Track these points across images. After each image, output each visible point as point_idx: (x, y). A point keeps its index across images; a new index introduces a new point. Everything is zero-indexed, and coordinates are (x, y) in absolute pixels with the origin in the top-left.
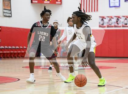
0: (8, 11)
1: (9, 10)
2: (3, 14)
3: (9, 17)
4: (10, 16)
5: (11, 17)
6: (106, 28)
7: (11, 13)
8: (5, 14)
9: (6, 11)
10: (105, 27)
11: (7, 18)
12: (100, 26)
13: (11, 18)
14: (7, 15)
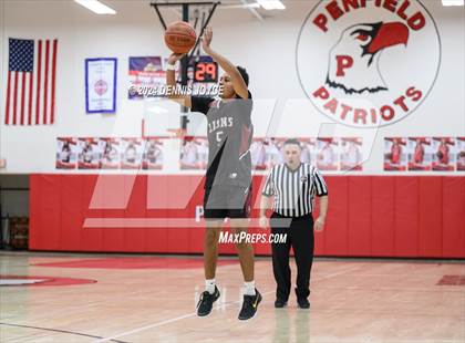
6: (77, 171)
10: (73, 167)
12: (59, 166)
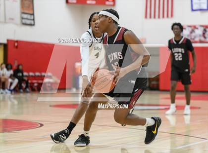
0: (29, 17)
1: (31, 14)
2: (22, 21)
3: (31, 25)
4: (33, 23)
5: (34, 25)
7: (34, 20)
8: (24, 21)
9: (25, 16)
11: (28, 28)
13: (33, 27)
14: (28, 22)
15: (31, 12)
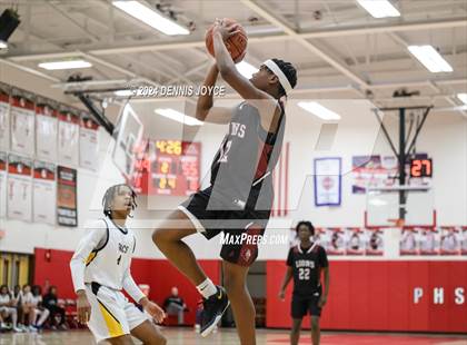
0: (68, 213)
1: (72, 210)
2: (58, 220)
3: (71, 226)
4: (74, 223)
5: (76, 226)
7: (76, 218)
8: (61, 220)
9: (63, 212)
11: (67, 229)
13: (75, 229)
14: (67, 221)
15: (73, 207)
